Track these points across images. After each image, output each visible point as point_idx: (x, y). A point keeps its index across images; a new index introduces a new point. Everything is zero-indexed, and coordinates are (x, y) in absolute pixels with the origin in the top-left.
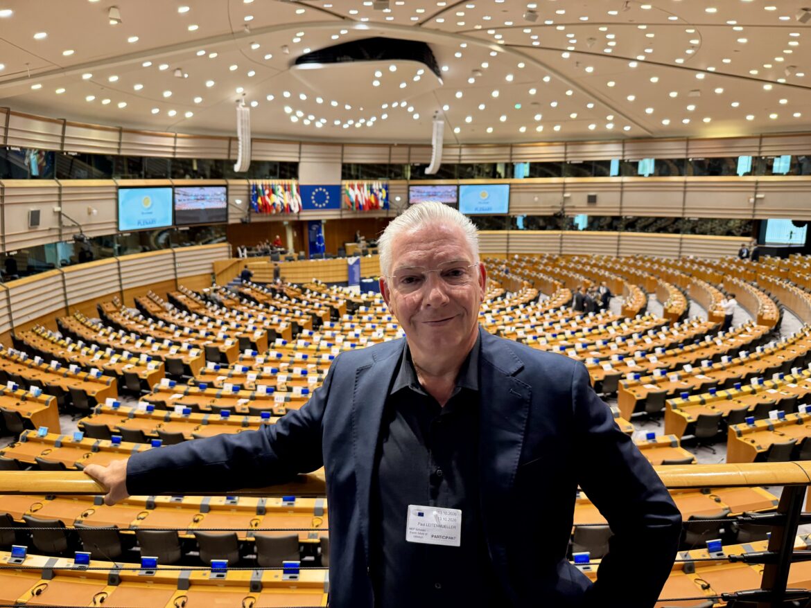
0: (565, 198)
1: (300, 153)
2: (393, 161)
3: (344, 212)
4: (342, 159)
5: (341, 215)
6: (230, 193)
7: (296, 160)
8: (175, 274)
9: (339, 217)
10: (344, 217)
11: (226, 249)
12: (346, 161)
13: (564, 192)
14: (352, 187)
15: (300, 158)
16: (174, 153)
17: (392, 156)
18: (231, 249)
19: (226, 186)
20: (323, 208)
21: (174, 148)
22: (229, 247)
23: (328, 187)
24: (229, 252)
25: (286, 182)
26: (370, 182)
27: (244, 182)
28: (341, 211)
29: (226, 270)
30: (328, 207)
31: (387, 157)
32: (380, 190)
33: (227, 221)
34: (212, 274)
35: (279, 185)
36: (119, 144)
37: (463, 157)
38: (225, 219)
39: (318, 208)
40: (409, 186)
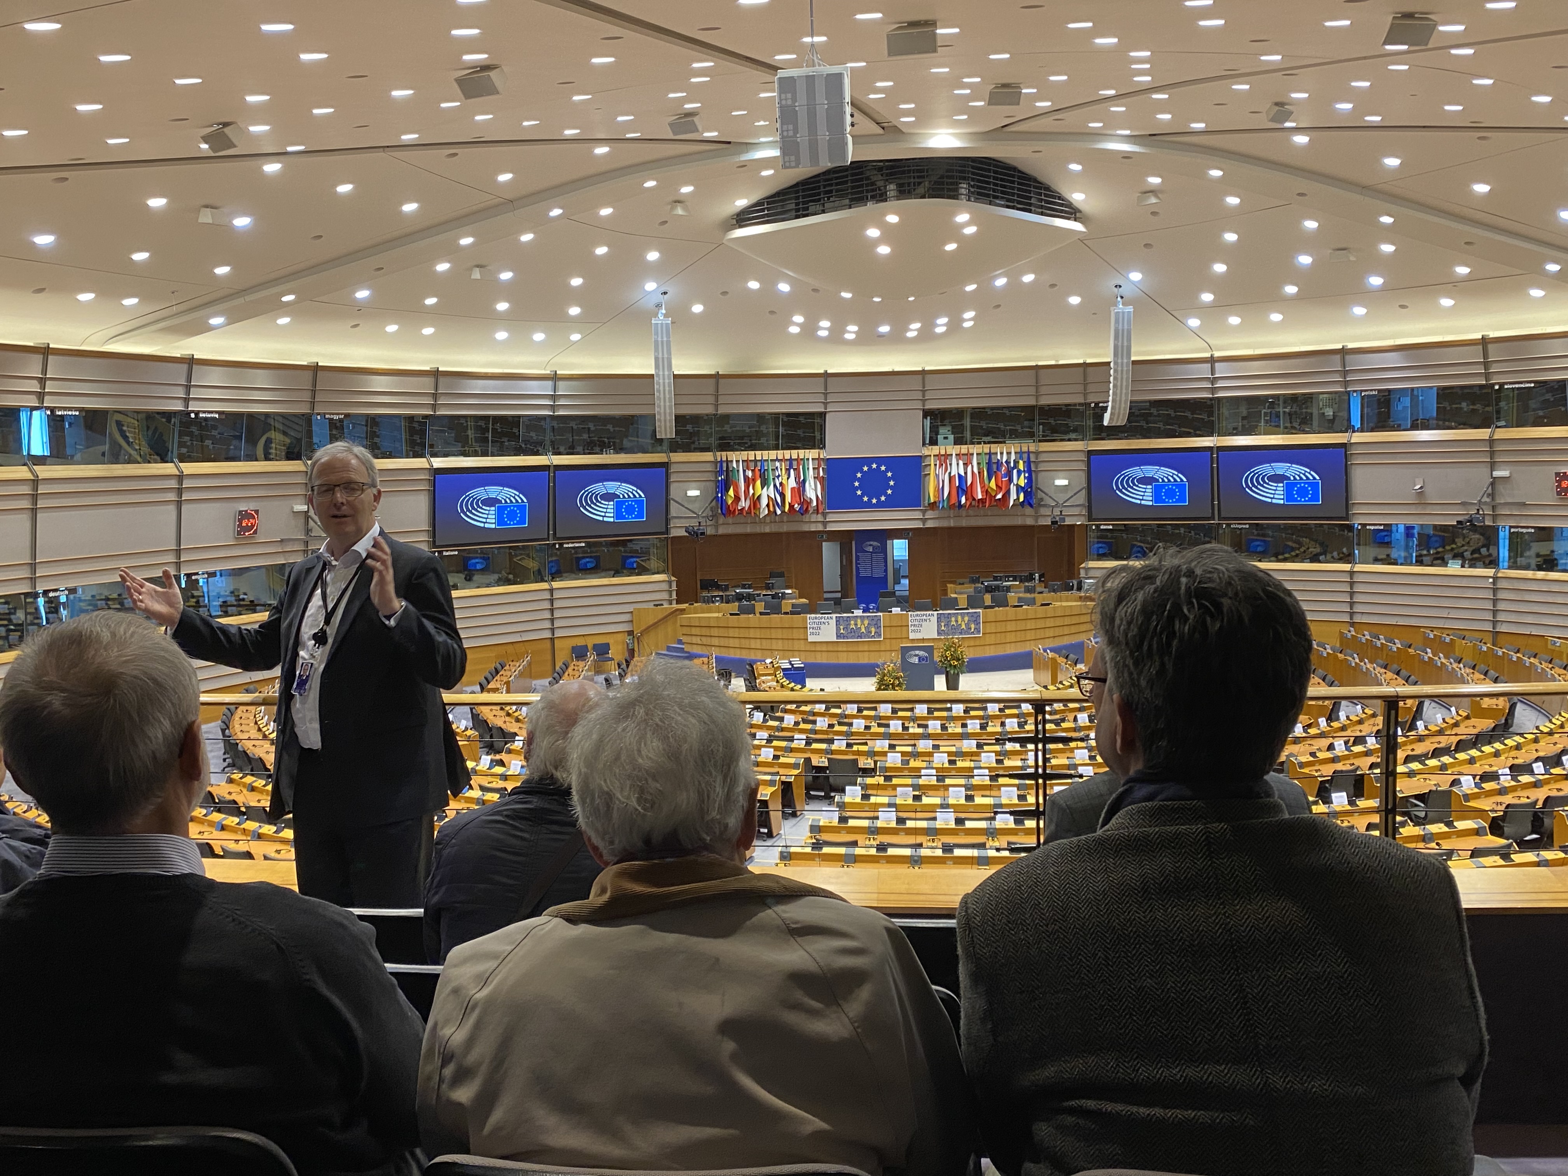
0: (1494, 482)
1: (826, 394)
2: (1044, 401)
3: (930, 514)
4: (924, 401)
5: (924, 521)
6: (673, 478)
7: (820, 409)
8: (553, 630)
9: (919, 525)
10: (930, 524)
11: (665, 586)
12: (929, 406)
13: (1493, 466)
15: (825, 404)
16: (553, 407)
17: (1043, 390)
18: (674, 587)
19: (666, 465)
20: (880, 504)
21: (554, 397)
22: (670, 583)
23: (892, 462)
24: (670, 592)
25: (794, 454)
26: (986, 448)
27: (708, 456)
28: (924, 512)
29: (655, 625)
30: (892, 503)
31: (1032, 391)
33: (667, 531)
34: (630, 633)
35: (777, 460)
36: (435, 396)
37: (1219, 384)
38: (664, 530)
39: (869, 505)
40: (1090, 453)
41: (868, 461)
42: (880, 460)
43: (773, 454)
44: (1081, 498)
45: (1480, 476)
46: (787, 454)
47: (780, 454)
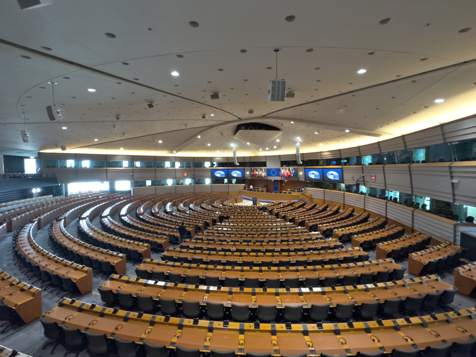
0: (363, 177)
1: (266, 159)
4: (280, 160)
6: (245, 171)
7: (265, 161)
8: (228, 190)
9: (280, 179)
10: (282, 179)
13: (363, 173)
14: (283, 169)
16: (228, 161)
19: (244, 169)
20: (275, 176)
23: (276, 169)
25: (262, 168)
26: (289, 167)
27: (249, 168)
30: (277, 176)
32: (292, 170)
33: (245, 178)
36: (211, 160)
37: (322, 157)
39: (273, 176)
40: (305, 169)
41: (273, 169)
42: (274, 169)
43: (258, 168)
44: (304, 176)
45: (361, 175)
46: (260, 168)
47: (259, 168)
